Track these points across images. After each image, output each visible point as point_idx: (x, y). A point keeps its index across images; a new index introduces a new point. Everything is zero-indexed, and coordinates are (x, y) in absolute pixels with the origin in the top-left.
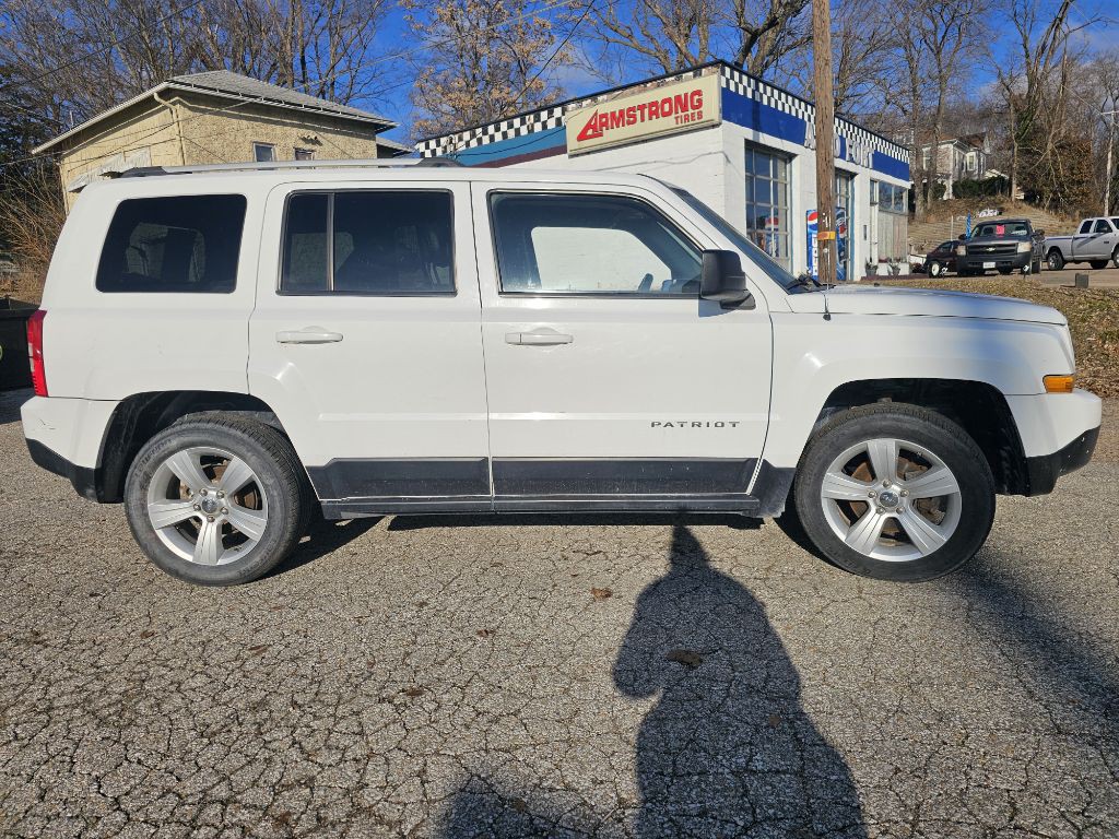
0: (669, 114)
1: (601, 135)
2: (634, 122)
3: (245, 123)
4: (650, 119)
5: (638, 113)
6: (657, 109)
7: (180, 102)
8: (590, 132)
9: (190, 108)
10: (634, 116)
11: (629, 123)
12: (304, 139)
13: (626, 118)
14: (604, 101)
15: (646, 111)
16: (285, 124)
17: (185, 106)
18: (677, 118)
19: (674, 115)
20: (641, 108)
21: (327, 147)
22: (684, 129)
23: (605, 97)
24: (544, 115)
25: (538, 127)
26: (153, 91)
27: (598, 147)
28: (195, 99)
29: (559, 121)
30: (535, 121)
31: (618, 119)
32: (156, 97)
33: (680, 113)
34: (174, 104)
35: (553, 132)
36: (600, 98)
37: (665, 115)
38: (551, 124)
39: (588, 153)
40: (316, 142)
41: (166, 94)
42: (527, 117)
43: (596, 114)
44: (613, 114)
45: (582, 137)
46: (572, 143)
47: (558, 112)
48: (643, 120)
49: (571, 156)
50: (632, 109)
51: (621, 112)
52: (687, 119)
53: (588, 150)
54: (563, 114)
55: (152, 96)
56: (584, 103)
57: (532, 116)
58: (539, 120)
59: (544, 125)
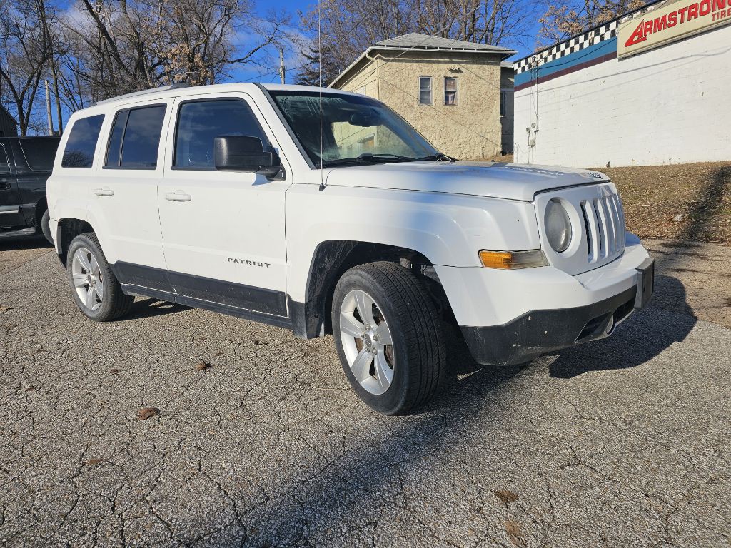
0: (707, 12)
1: (645, 39)
2: (675, 24)
3: (415, 64)
4: (689, 19)
5: (679, 16)
6: (696, 10)
7: (379, 57)
8: (636, 38)
9: (384, 60)
10: (675, 20)
11: (670, 26)
12: (451, 70)
13: (668, 22)
14: (651, 11)
15: (686, 13)
16: (439, 62)
17: (382, 59)
18: (713, 15)
19: (711, 13)
20: (682, 11)
21: (466, 74)
22: (721, 24)
23: (653, 7)
24: (602, 30)
25: (597, 40)
26: (366, 53)
27: (642, 50)
28: (389, 55)
29: (613, 32)
30: (595, 36)
31: (660, 24)
32: (368, 56)
33: (717, 11)
34: (376, 59)
35: (609, 42)
36: (648, 9)
37: (703, 14)
38: (607, 36)
39: (634, 55)
40: (459, 71)
41: (372, 53)
42: (590, 33)
43: (642, 23)
44: (657, 20)
45: (630, 43)
46: (621, 49)
47: (613, 26)
48: (682, 22)
49: (621, 59)
50: (674, 13)
51: (664, 18)
52: (723, 14)
53: (633, 53)
54: (617, 27)
55: (365, 57)
56: (635, 15)
57: (593, 32)
58: (598, 34)
59: (602, 38)
